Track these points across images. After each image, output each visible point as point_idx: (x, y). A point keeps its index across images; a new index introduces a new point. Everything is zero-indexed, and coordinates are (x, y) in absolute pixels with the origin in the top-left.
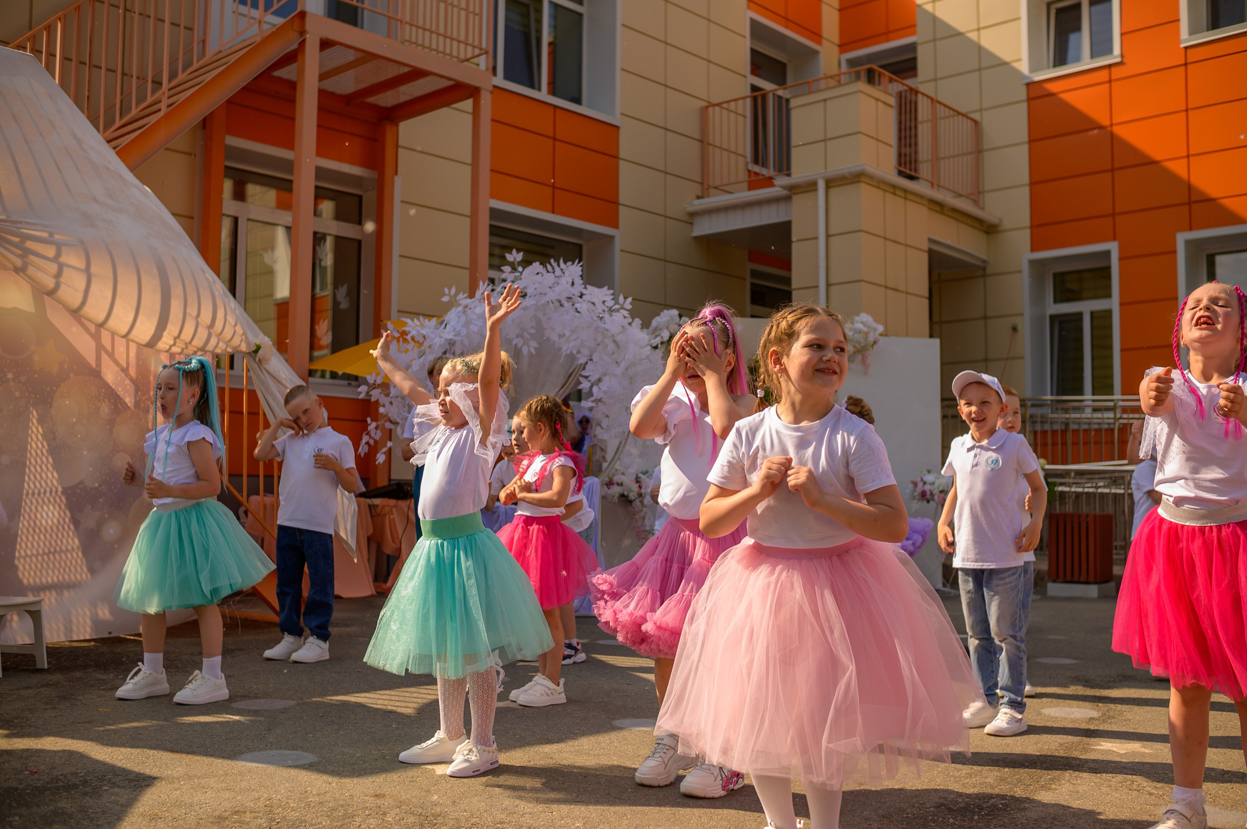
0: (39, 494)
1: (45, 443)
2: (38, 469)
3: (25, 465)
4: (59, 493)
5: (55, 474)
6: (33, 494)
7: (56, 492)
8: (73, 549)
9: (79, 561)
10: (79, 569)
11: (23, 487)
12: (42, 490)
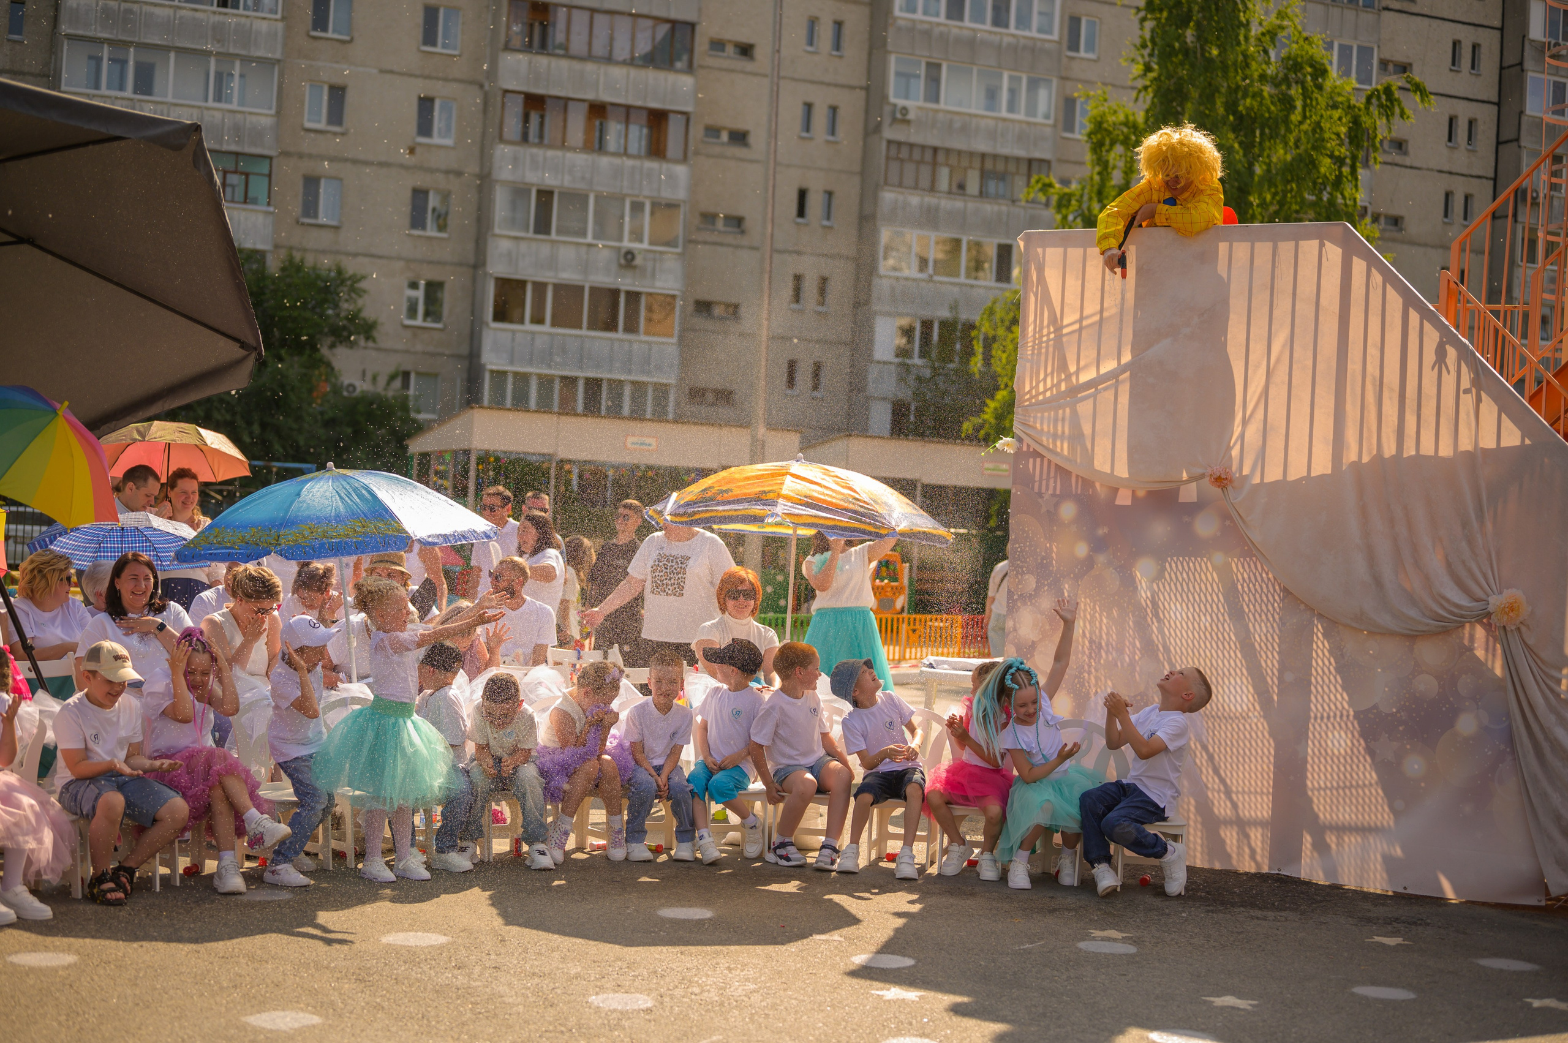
0: (1329, 717)
1: (1332, 660)
2: (1326, 688)
3: (1310, 683)
4: (1351, 718)
5: (1345, 695)
6: (1322, 718)
7: (1348, 716)
8: (1371, 784)
9: (1380, 800)
10: (1379, 808)
11: (1310, 709)
12: (1332, 714)
